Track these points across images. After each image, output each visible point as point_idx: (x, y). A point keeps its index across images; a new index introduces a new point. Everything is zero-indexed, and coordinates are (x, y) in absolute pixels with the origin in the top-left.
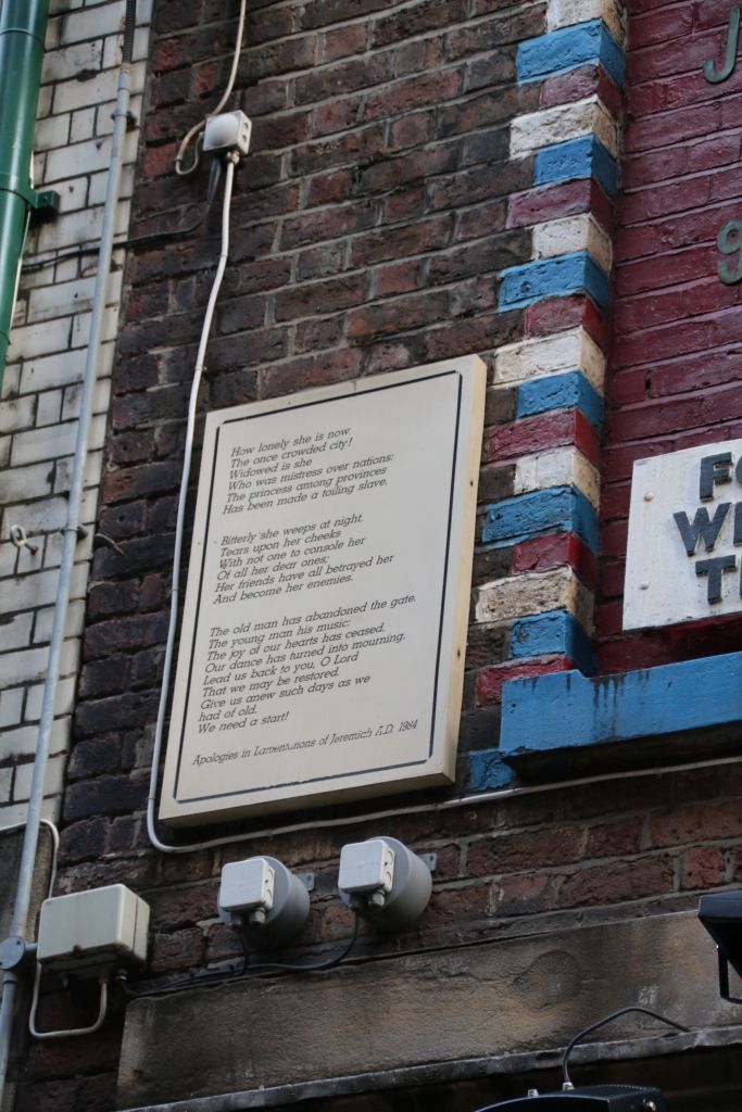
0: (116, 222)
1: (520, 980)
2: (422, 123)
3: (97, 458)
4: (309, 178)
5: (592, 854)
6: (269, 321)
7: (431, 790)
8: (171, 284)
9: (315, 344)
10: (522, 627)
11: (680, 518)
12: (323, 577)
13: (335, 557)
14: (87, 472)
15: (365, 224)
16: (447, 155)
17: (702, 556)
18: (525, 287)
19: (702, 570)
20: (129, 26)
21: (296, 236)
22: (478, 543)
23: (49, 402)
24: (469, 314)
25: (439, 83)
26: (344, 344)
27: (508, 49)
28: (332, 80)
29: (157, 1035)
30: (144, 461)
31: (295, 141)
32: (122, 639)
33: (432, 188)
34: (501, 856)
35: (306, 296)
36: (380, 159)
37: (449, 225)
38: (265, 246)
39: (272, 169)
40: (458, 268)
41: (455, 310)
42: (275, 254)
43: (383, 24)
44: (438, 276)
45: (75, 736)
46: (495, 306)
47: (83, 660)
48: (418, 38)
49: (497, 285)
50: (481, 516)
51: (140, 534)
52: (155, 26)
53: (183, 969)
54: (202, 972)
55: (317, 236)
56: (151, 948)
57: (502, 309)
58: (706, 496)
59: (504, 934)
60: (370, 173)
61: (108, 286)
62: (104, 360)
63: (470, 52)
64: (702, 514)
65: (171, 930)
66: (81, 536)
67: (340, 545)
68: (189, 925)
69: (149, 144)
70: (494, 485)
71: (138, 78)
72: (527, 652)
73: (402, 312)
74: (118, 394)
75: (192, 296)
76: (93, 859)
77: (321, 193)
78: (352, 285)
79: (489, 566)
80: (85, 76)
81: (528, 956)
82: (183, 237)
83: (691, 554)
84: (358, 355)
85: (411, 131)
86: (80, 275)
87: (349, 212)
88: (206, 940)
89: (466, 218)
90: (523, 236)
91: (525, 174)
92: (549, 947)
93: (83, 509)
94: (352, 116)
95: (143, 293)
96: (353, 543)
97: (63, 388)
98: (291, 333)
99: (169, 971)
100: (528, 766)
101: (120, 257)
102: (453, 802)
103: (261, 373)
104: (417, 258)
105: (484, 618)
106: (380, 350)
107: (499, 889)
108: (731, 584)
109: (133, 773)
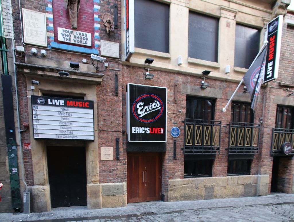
6: (26, 2)
9: (30, 6)
10: (50, 37)
12: (35, 27)
14: (10, 8)
18: (48, 9)
19: (63, 38)
22: (47, 29)
24: (43, 9)
26: (33, 7)
29: (28, 58)
30: (16, 10)
32: (17, 25)
34: (51, 53)
40: (42, 5)
41: (42, 8)
44: (40, 5)
45: (14, 32)
47: (14, 26)
49: (45, 8)
50: (47, 27)
51: (17, 16)
57: (46, 10)
58: (63, 32)
59: (52, 59)
64: (63, 34)
65: (26, 51)
66: (11, 14)
67: (36, 25)
70: (47, 25)
72: (51, 39)
73: (38, 6)
74: (12, 2)
76: (18, 43)
78: (33, 2)
79: (48, 31)
83: (62, 36)
84: (34, 9)
88: (29, 53)
90: (47, 4)
92: (56, 61)
93: (11, 12)
98: (28, 4)
100: (53, 48)
102: (47, 48)
103: (26, 6)
104: (38, 2)
105: (48, 35)
106: (36, 9)
107: (51, 56)
108: (65, 39)
109: (21, 37)
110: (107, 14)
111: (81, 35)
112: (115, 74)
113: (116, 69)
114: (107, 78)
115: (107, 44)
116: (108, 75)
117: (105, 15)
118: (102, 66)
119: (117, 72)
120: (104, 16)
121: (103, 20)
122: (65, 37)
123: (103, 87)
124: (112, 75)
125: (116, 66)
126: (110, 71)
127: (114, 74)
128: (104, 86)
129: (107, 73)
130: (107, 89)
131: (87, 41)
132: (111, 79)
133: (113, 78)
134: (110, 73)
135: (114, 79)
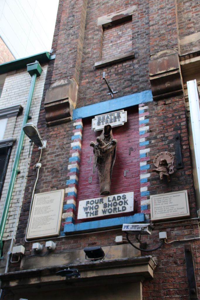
0: (26, 174)
1: (65, 257)
2: (59, 165)
3: (23, 199)
4: (47, 170)
5: (73, 243)
6: (42, 185)
7: (56, 236)
8: (32, 180)
9: (47, 187)
10: (67, 219)
11: (84, 207)
12: (46, 212)
13: (47, 210)
14: (21, 200)
15: (52, 175)
16: (61, 169)
17: (86, 211)
18: (69, 182)
19: (86, 213)
20: (29, 154)
21: (45, 176)
22: (63, 209)
23: (18, 193)
25: (61, 161)
26: (50, 187)
27: (68, 158)
28: (50, 160)
29: (25, 263)
30: (27, 199)
31: (46, 166)
32: (24, 218)
33: (60, 172)
34: (63, 243)
35: (46, 182)
36: (54, 169)
37: (61, 176)
38: (42, 177)
39: (43, 169)
40: (62, 180)
41: (62, 184)
42: (43, 178)
43: (55, 155)
44: (60, 181)
45: (18, 229)
46: (66, 184)
47: (19, 221)
48: (59, 157)
49: (66, 182)
50: (63, 206)
51: (26, 207)
52: (32, 154)
53: (28, 255)
54: (30, 256)
55: (47, 176)
56: (25, 253)
57: (66, 185)
58: (87, 205)
59: (63, 252)
60: (53, 170)
61: (25, 180)
62: (24, 188)
63: (64, 158)
64: (86, 207)
65: (27, 251)
66: (20, 207)
67: (48, 209)
68: (29, 250)
69: (31, 166)
70: (65, 203)
71: (30, 159)
72: (67, 221)
73: (56, 184)
74: (25, 192)
75: (34, 182)
76: (19, 243)
77: (48, 172)
78: (51, 181)
79: (64, 212)
80: (24, 159)
81: (65, 254)
82: (33, 176)
83: (85, 211)
84: (51, 189)
85: (58, 166)
86: (22, 179)
87: (51, 174)
88: (31, 252)
89: (63, 175)
90: (69, 177)
91: (69, 171)
92: (68, 253)
93: (21, 204)
94: (52, 164)
95: (29, 181)
96: (50, 209)
97: (19, 191)
98: (44, 186)
99: (27, 255)
100: (67, 234)
101: (27, 177)
102: (59, 237)
103: (41, 190)
104: (58, 179)
105: (63, 217)
106: (53, 188)
107: (63, 247)
108: (89, 214)
109: (24, 233)
110: (162, 154)
111: (115, 200)
112: (184, 250)
113: (185, 239)
114: (167, 263)
115: (162, 199)
116: (170, 256)
117: (158, 156)
118: (154, 241)
119: (189, 243)
120: (156, 159)
121: (154, 164)
122: (88, 211)
123: (159, 283)
124: (179, 252)
125: (186, 232)
126: (172, 245)
127: (182, 251)
128: (161, 282)
129: (167, 252)
130: (169, 287)
131: (126, 206)
132: (175, 263)
133: (180, 259)
134: (173, 250)
135: (182, 261)
